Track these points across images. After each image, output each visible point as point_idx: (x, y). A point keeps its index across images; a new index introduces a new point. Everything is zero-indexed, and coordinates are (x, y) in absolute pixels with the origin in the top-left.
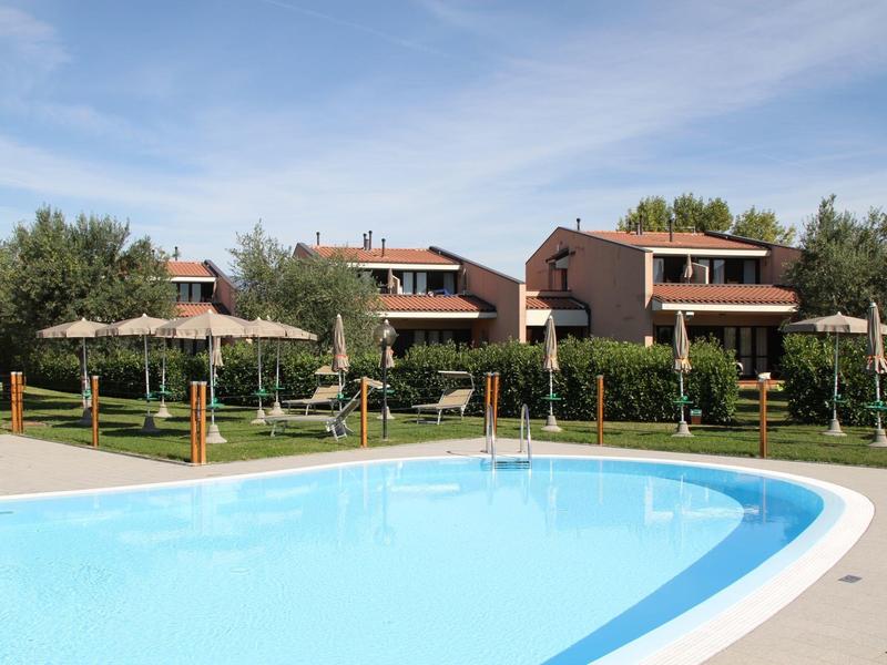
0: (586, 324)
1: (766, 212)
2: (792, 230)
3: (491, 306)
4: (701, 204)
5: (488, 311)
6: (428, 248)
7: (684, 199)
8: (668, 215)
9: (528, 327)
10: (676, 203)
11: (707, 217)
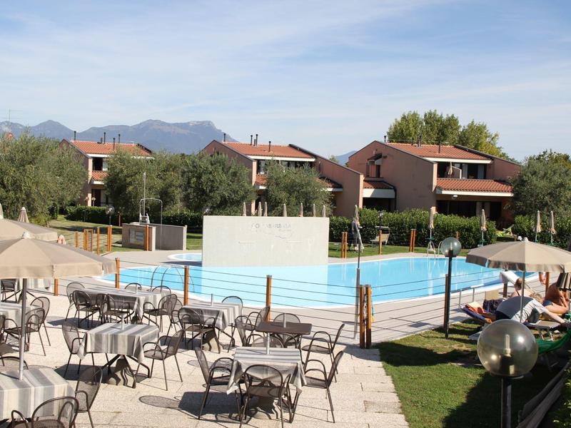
0: (394, 197)
1: (481, 124)
2: (496, 135)
3: (338, 184)
4: (441, 117)
5: (337, 188)
6: (287, 145)
7: (430, 114)
8: (421, 123)
9: (364, 198)
10: (425, 115)
11: (446, 127)
